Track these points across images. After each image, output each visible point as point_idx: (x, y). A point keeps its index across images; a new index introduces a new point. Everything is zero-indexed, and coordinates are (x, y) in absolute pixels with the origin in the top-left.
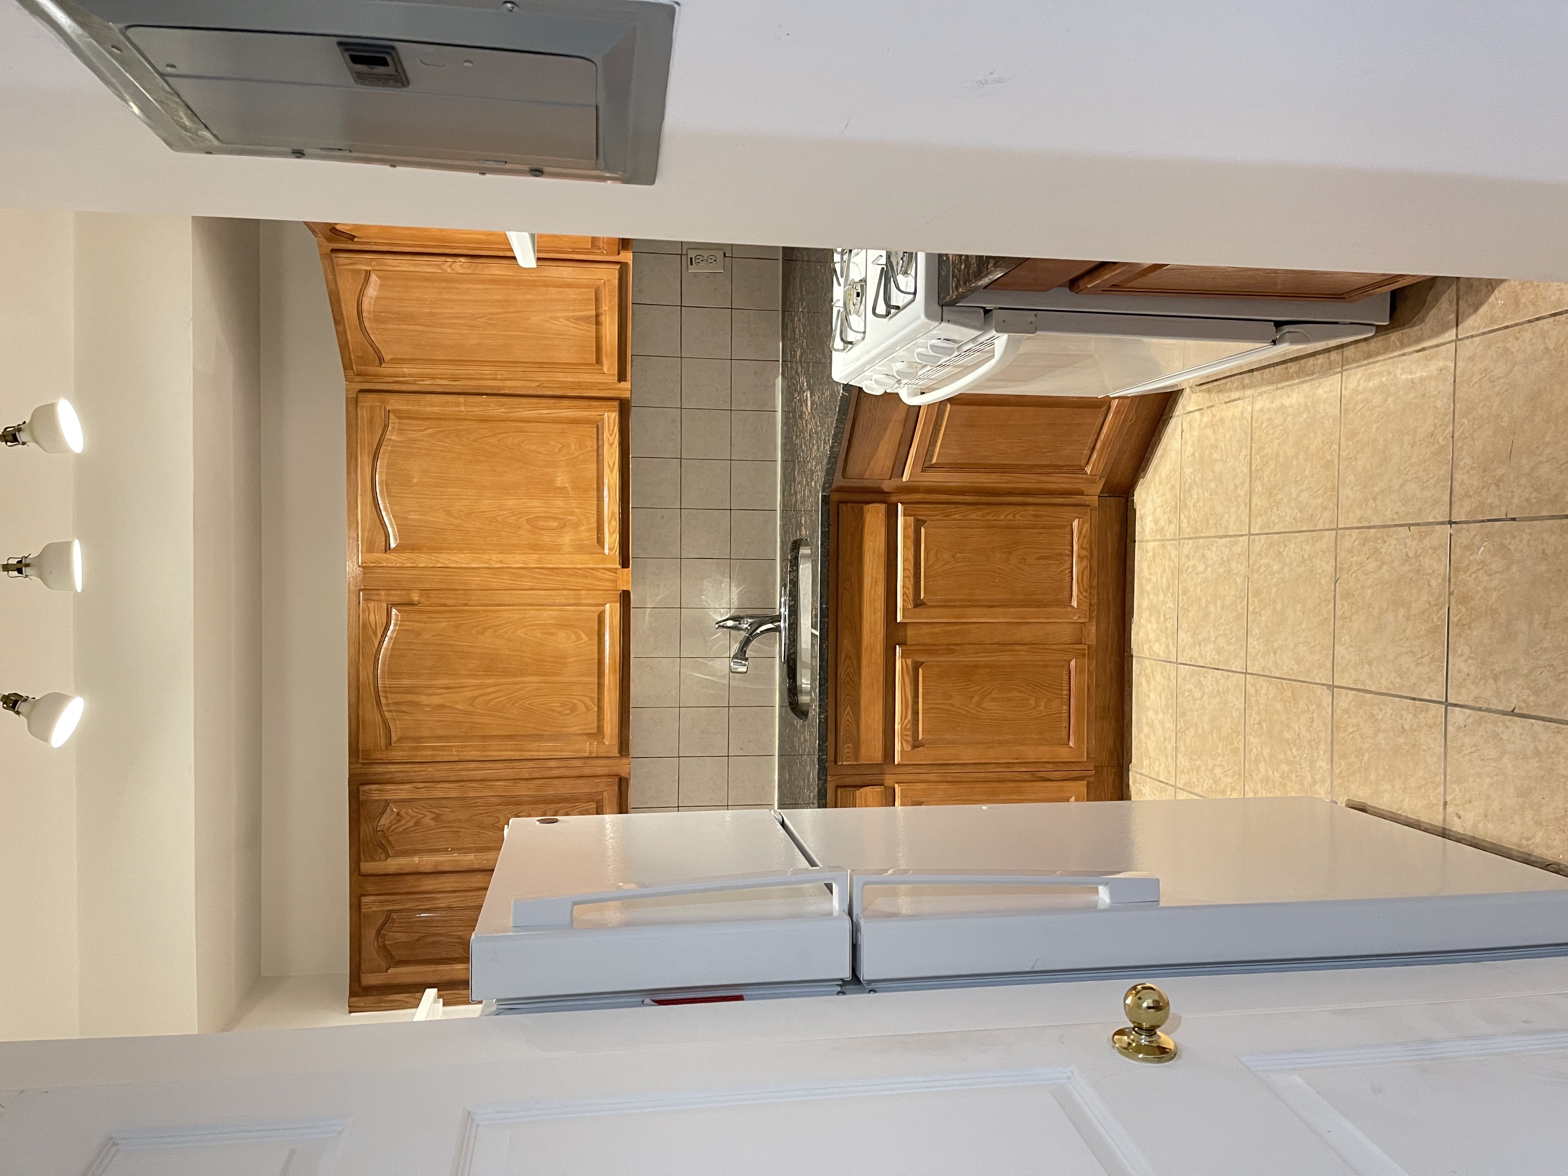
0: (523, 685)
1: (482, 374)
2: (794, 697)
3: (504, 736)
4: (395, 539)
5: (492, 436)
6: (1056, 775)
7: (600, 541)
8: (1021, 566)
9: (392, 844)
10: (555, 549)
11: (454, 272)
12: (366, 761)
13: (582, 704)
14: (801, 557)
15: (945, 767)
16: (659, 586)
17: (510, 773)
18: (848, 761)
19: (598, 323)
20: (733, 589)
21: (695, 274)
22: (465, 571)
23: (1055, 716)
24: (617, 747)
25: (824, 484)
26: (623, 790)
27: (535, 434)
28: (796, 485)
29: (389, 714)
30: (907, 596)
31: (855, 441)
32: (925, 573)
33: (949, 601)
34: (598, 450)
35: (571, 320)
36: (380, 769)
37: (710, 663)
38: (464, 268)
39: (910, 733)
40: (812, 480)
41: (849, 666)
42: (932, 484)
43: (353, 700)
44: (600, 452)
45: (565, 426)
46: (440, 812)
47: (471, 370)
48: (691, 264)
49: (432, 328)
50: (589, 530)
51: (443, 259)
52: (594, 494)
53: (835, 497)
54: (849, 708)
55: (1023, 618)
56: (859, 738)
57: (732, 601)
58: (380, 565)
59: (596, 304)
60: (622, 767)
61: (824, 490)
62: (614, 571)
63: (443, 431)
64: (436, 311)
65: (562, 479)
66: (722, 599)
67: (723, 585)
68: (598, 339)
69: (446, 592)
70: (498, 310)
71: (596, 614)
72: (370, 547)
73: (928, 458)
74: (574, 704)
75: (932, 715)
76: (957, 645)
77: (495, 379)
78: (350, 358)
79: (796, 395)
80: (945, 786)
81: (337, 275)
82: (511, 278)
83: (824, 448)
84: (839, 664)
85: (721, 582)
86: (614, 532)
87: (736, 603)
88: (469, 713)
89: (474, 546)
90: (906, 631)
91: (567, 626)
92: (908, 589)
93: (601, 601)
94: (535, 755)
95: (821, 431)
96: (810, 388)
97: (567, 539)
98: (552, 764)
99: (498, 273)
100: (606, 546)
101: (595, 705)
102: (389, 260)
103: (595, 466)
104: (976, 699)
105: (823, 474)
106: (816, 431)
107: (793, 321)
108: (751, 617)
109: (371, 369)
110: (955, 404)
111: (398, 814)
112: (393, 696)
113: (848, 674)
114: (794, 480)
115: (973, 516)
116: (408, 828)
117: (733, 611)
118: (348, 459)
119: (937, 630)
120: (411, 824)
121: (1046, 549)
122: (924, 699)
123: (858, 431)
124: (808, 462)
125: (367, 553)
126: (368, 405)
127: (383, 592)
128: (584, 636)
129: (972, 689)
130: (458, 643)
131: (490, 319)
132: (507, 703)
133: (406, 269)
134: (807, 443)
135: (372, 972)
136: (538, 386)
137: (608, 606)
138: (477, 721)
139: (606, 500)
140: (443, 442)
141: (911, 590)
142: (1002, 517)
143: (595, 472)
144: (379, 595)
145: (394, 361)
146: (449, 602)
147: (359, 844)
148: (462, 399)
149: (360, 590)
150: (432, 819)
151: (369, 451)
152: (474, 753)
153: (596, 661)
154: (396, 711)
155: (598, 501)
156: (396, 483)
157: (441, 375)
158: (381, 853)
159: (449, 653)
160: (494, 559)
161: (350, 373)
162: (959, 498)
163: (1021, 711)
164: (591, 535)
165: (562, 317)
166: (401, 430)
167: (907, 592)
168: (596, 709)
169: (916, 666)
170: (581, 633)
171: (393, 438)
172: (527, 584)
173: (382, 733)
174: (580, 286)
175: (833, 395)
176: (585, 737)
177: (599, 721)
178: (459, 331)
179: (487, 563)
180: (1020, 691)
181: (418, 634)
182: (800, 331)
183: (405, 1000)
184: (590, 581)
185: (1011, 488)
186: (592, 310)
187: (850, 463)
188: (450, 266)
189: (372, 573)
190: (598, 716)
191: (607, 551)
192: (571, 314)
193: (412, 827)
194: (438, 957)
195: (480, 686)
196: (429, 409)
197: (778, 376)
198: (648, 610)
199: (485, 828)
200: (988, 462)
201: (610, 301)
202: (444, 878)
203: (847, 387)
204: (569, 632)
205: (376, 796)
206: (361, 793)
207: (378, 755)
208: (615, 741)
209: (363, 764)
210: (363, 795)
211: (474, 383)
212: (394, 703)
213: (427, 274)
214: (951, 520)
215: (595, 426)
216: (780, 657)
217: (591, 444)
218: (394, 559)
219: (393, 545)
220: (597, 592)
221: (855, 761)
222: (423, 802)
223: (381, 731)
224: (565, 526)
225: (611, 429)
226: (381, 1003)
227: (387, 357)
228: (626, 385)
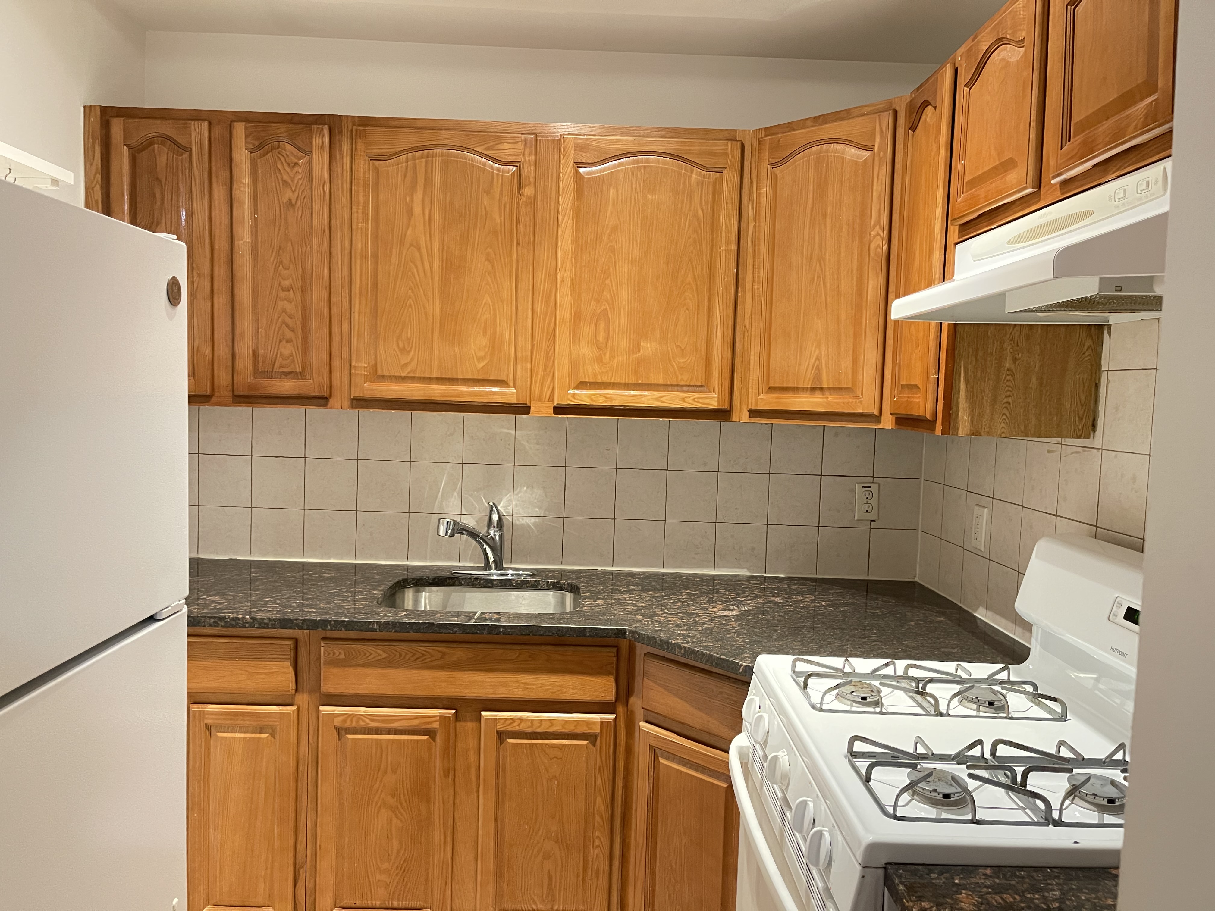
0: (430, 299)
1: (759, 268)
2: (413, 584)
3: (377, 277)
4: (589, 173)
5: (695, 277)
6: (301, 892)
7: (582, 385)
8: (542, 854)
9: (264, 156)
10: (575, 338)
11: (871, 239)
12: (354, 133)
13: (409, 360)
14: (562, 594)
15: (314, 764)
16: (538, 444)
17: (337, 282)
18: (324, 653)
19: (813, 389)
20: (533, 520)
21: (853, 491)
22: (554, 244)
23: (369, 893)
24: (361, 395)
25: (639, 634)
26: (315, 401)
27: (696, 321)
28: (638, 593)
29: (404, 159)
30: (511, 724)
31: (686, 672)
32: (536, 744)
33: (504, 770)
34: (677, 385)
35: (817, 362)
36: (346, 147)
37: (455, 494)
38: (877, 248)
39: (354, 725)
40: (643, 615)
41: (432, 656)
42: (636, 755)
43: (419, 124)
44: (676, 388)
45: (703, 352)
46: (296, 209)
47: (763, 257)
48: (864, 487)
49: (809, 216)
50: (595, 375)
51: (886, 227)
52: (633, 380)
53: (624, 644)
54: (384, 655)
55: (482, 856)
56: (350, 666)
57: (520, 518)
58: (562, 156)
59: (834, 389)
60: (339, 400)
61: (631, 632)
62: (551, 398)
63: (700, 227)
64: (828, 220)
65: (649, 347)
66: (523, 509)
67: (537, 509)
68: (795, 390)
69: (532, 224)
70: (828, 285)
71: (504, 378)
72: (581, 148)
73: (666, 754)
74: (409, 352)
75: (374, 751)
76: (454, 780)
77: (754, 282)
78: (778, 133)
79: (733, 595)
80: (293, 764)
81: (869, 116)
82: (865, 299)
83: (679, 635)
84: (435, 644)
85: (540, 508)
86: (592, 400)
87: (518, 523)
88: (402, 242)
89: (579, 254)
90: (472, 721)
91: (493, 348)
92: (519, 725)
93: (519, 382)
94: (356, 308)
95: (697, 630)
96: (743, 614)
97: (585, 351)
98: (346, 327)
99: (870, 286)
100: (576, 391)
101: (408, 373)
102: (886, 169)
103: (661, 382)
104: (391, 801)
105: (649, 634)
106: (696, 622)
107: (810, 592)
108: (501, 537)
109: (766, 155)
110: (726, 792)
111: (296, 164)
112: (424, 164)
113: (423, 655)
114: (643, 590)
115: (599, 799)
116: (281, 173)
117: (510, 519)
118: (672, 129)
119: (472, 757)
120: (286, 177)
121: (560, 883)
122: (393, 740)
123: (699, 678)
124: (662, 610)
125: (575, 143)
126: (729, 151)
127: (533, 158)
128: (482, 364)
129: (402, 796)
130: (477, 233)
131: (819, 277)
132: (413, 283)
133: (875, 188)
134: (683, 610)
135: (124, 130)
136: (745, 327)
137: (514, 391)
138: (394, 250)
139: (626, 393)
140: (689, 226)
141: (517, 728)
142: (597, 834)
143: (655, 382)
144: (530, 154)
145: (775, 178)
146: (521, 226)
147: (265, 123)
148: (734, 247)
149: (536, 136)
150: (290, 200)
151: (681, 150)
152: (360, 246)
153: (455, 377)
154: (407, 167)
155: (625, 384)
156: (647, 176)
157: (759, 226)
158: (254, 145)
159: (467, 224)
160: (565, 275)
161: (762, 134)
162: (620, 783)
163: (375, 852)
164: (589, 377)
165: (820, 353)
166: (702, 183)
167: (515, 724)
168: (403, 375)
169: (431, 733)
170: (485, 362)
171: (694, 176)
172: (540, 307)
173: (383, 151)
174: (855, 371)
175: (739, 651)
176: (373, 362)
177: (390, 377)
178: (806, 244)
179: (562, 267)
180: (398, 853)
181: (488, 192)
182: (801, 602)
183: (95, 163)
184: (541, 372)
185: (629, 843)
186: (828, 384)
187: (661, 664)
188: (878, 234)
189: (554, 149)
190: (395, 377)
191: (571, 391)
192: (823, 362)
193: (282, 179)
194: (138, 199)
195: (431, 255)
196: (723, 213)
197: (750, 572)
198: (513, 432)
199: (278, 254)
200: (659, 824)
201: (838, 404)
202: (225, 208)
203: (749, 671)
204: (487, 350)
205: (316, 141)
206: (321, 126)
207: (360, 146)
208: (367, 394)
209: (352, 130)
210: (318, 128)
211: (750, 261)
212: (415, 165)
213: (869, 211)
214: (595, 775)
215: (703, 384)
216: (460, 568)
217: (685, 379)
218: (567, 171)
219: (581, 170)
220: (529, 379)
221: (325, 661)
222: (309, 191)
223: (386, 149)
224: (600, 349)
225: (700, 400)
226: (92, 138)
227: (777, 171)
228: (745, 417)
